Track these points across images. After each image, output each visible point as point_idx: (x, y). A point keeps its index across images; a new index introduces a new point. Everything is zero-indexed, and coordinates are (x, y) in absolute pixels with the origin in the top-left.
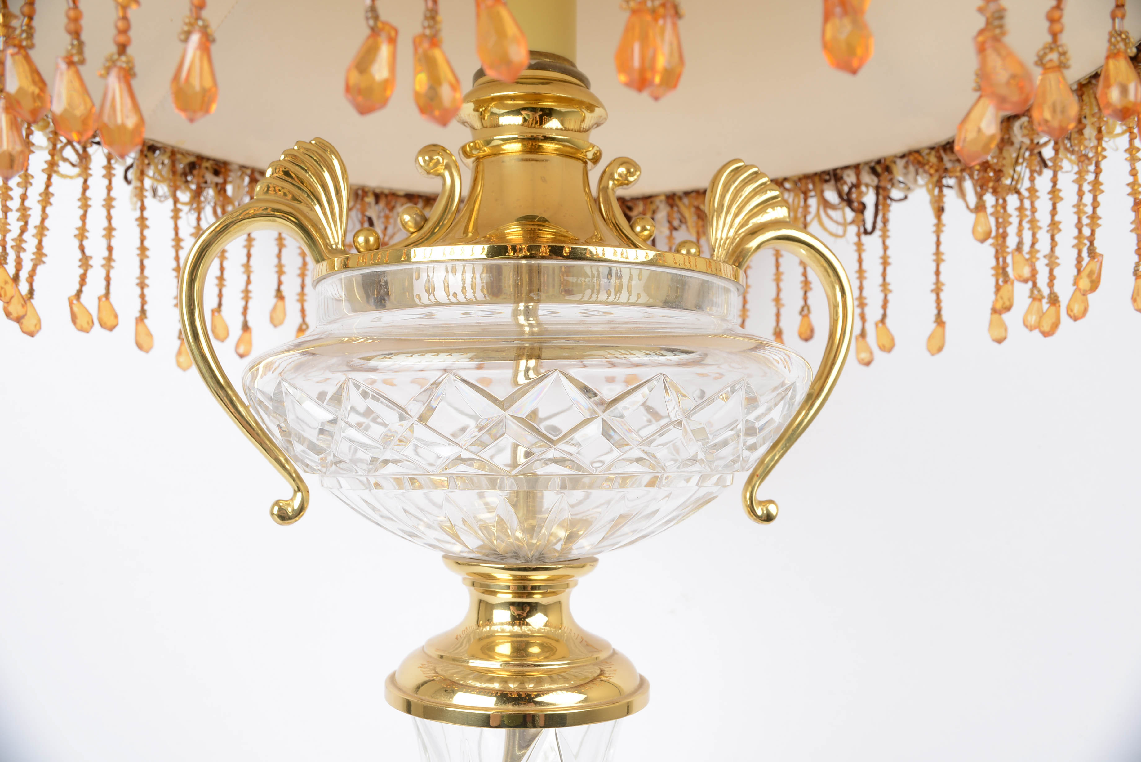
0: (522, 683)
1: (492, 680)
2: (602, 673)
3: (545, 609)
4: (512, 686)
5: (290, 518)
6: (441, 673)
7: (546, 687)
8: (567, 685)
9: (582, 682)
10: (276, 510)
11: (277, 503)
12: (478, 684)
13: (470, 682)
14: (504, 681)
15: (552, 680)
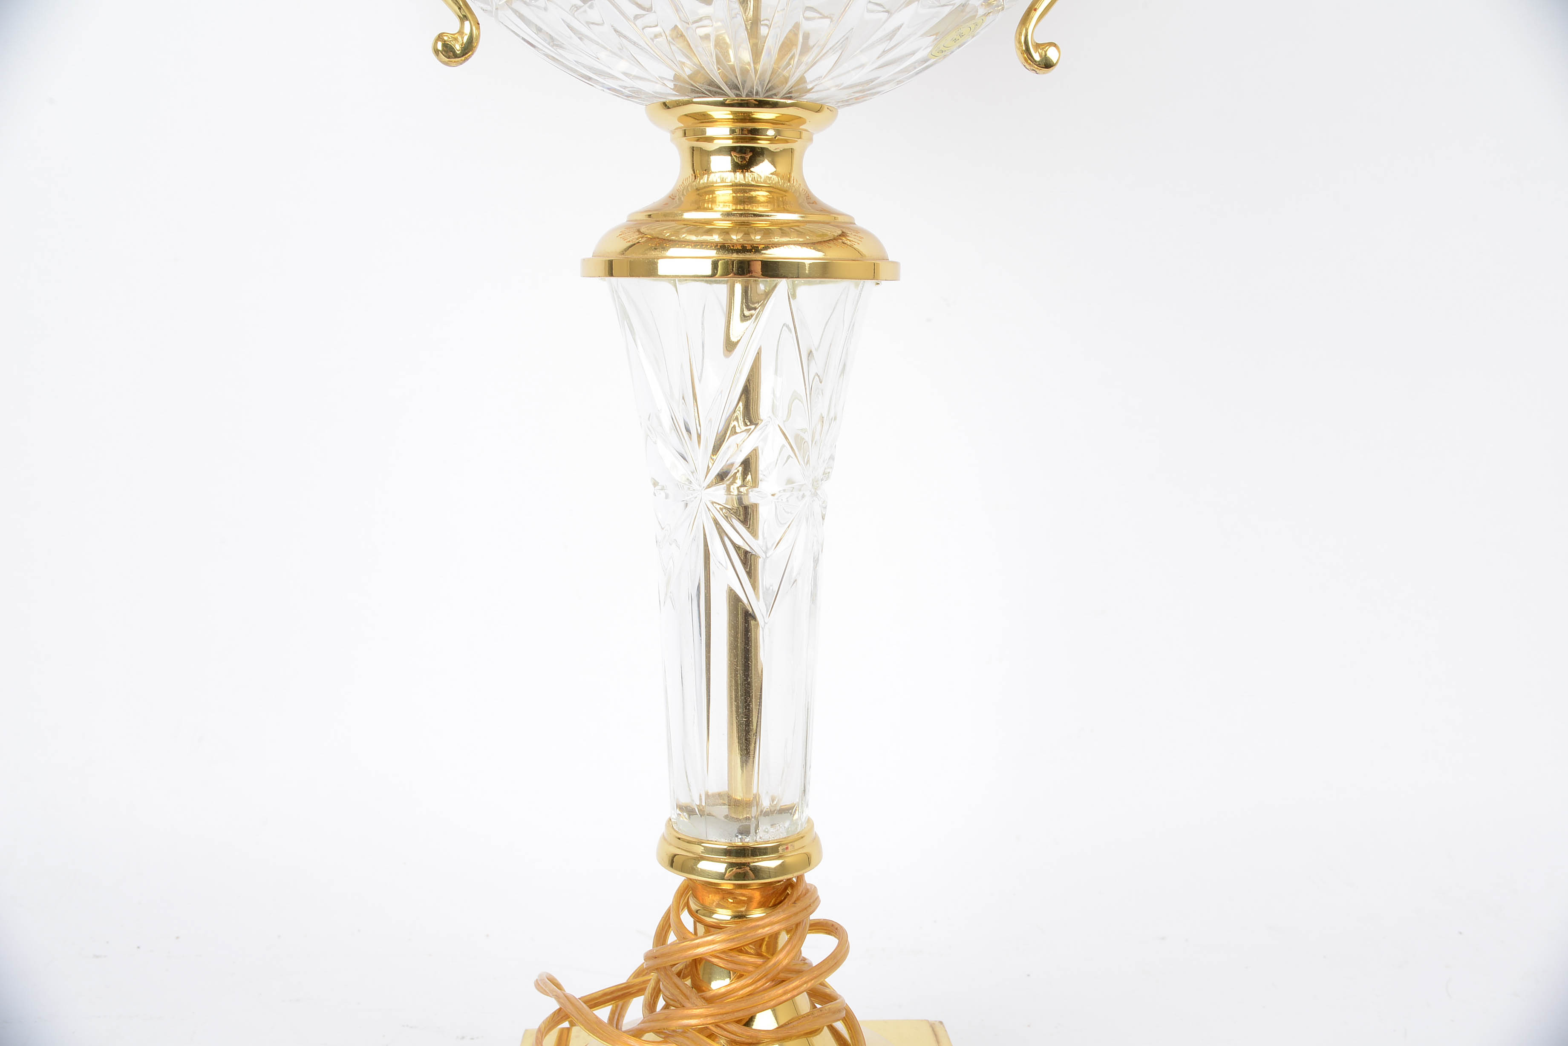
0: (747, 234)
1: (709, 232)
2: (843, 234)
3: (773, 156)
4: (735, 237)
5: (456, 56)
6: (647, 232)
7: (776, 239)
8: (801, 240)
9: (819, 239)
10: (440, 46)
11: (440, 37)
12: (693, 238)
13: (684, 236)
14: (725, 232)
15: (783, 233)
